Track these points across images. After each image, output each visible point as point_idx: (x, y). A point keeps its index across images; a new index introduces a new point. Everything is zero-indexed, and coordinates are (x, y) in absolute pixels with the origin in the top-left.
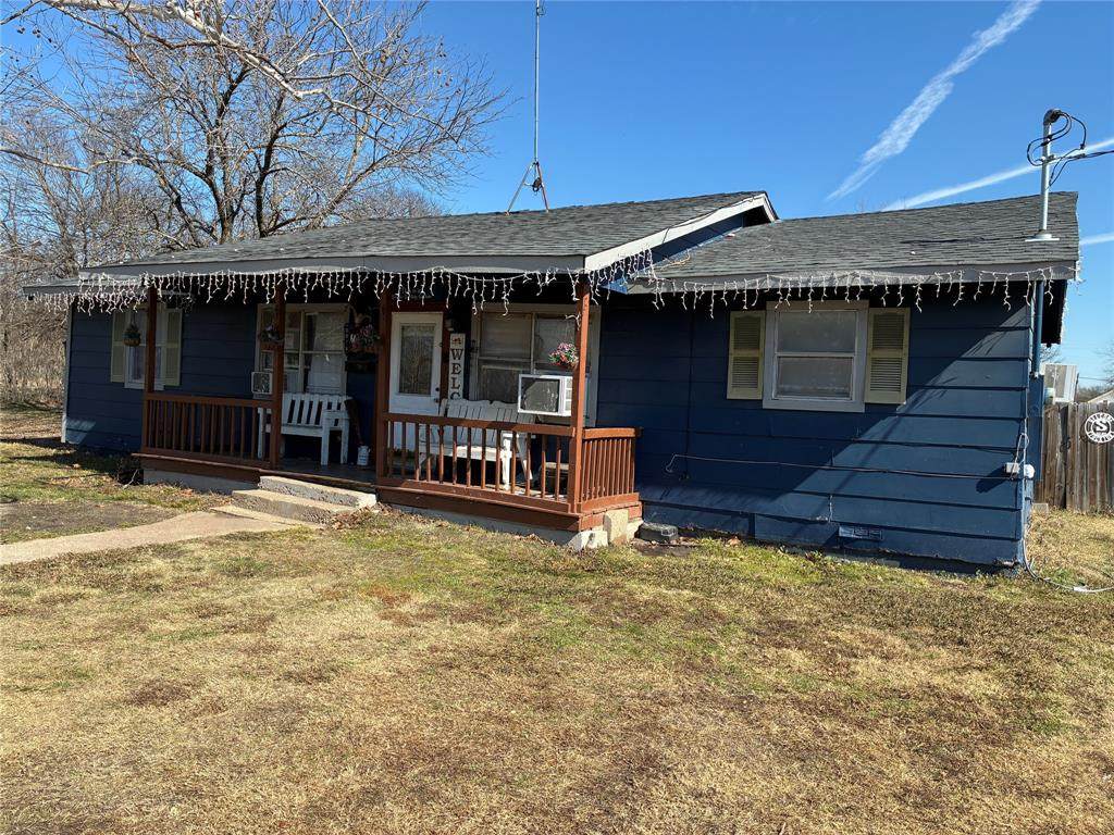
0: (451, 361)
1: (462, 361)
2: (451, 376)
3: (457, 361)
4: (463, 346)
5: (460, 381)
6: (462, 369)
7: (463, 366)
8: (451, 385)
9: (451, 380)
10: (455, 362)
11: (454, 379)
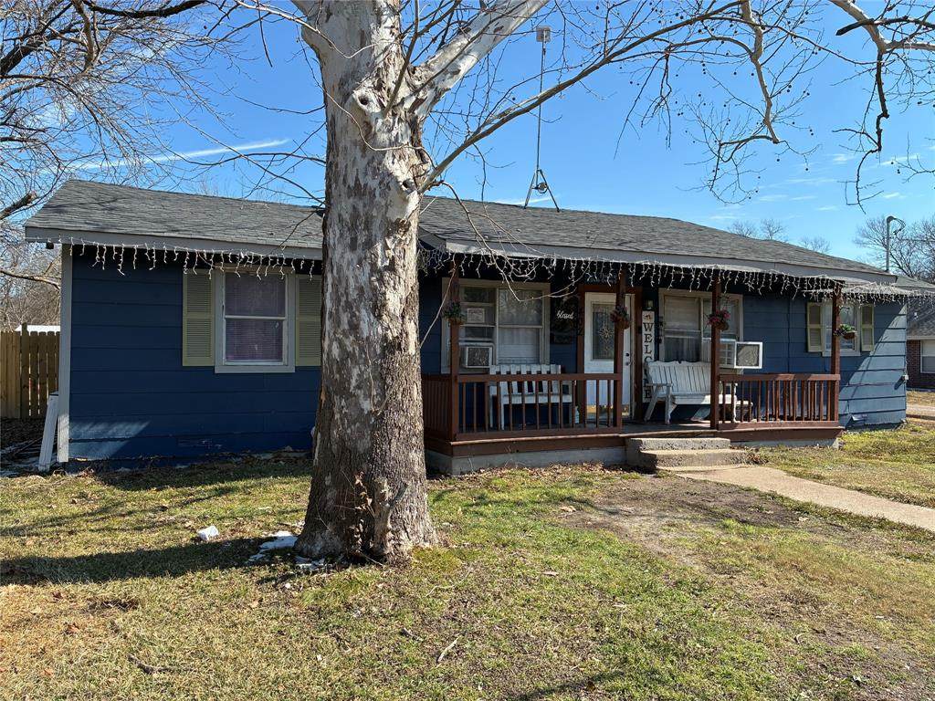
0: (644, 332)
1: (653, 332)
2: (644, 344)
3: (648, 332)
4: (653, 321)
5: (651, 347)
6: (653, 338)
7: (653, 335)
8: (644, 351)
9: (644, 348)
10: (647, 333)
11: (647, 346)
